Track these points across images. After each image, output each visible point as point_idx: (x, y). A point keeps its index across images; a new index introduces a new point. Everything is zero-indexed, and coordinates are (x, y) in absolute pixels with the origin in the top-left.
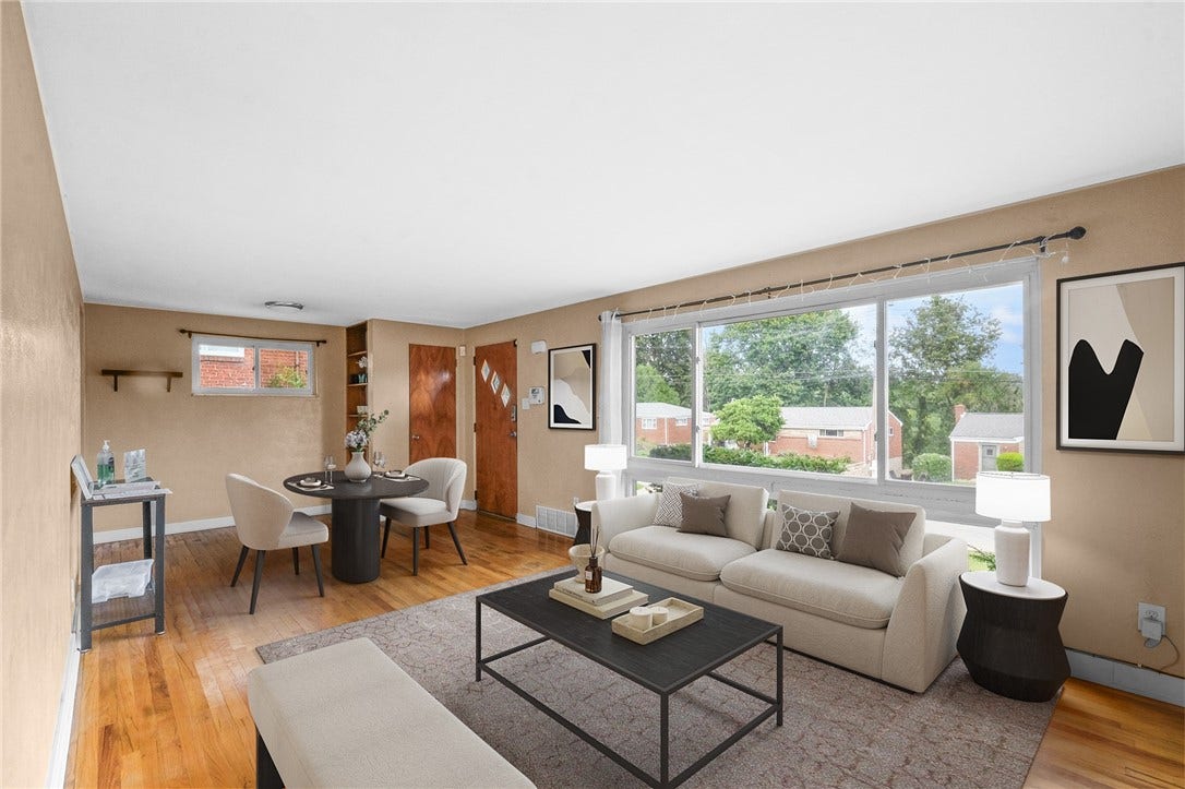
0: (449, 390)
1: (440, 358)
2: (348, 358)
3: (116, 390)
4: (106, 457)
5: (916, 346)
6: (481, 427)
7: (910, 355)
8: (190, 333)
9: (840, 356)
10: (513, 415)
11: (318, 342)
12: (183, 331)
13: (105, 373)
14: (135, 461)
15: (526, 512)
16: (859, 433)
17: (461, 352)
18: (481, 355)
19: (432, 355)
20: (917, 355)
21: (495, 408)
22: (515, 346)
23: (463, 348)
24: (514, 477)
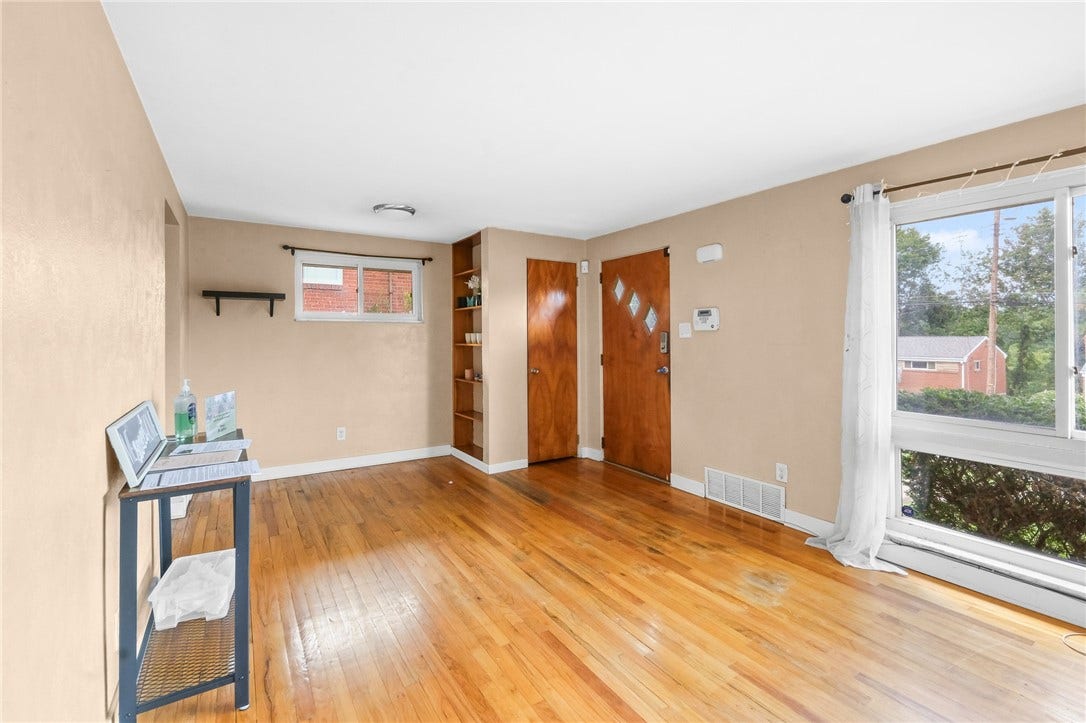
0: (567, 314)
1: (559, 276)
2: (455, 278)
3: (218, 314)
4: (187, 401)
5: (1017, 269)
6: (612, 359)
7: (1009, 278)
8: (293, 250)
9: (918, 281)
10: (663, 344)
11: (424, 260)
12: (286, 247)
13: (206, 294)
14: (221, 409)
15: (682, 473)
16: (956, 365)
17: (583, 268)
18: (610, 272)
19: (551, 272)
20: (1017, 279)
21: (633, 336)
22: (668, 255)
23: (585, 264)
24: (666, 427)
